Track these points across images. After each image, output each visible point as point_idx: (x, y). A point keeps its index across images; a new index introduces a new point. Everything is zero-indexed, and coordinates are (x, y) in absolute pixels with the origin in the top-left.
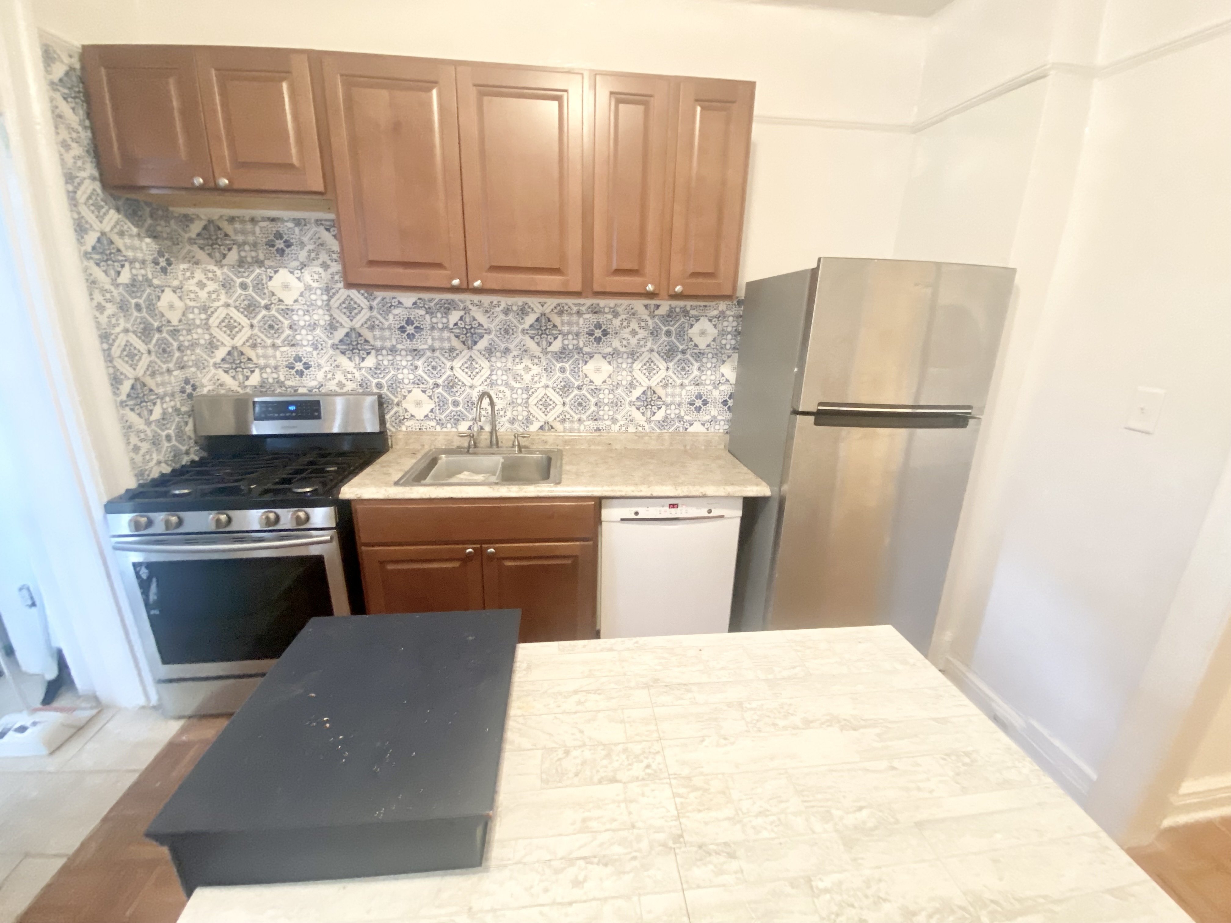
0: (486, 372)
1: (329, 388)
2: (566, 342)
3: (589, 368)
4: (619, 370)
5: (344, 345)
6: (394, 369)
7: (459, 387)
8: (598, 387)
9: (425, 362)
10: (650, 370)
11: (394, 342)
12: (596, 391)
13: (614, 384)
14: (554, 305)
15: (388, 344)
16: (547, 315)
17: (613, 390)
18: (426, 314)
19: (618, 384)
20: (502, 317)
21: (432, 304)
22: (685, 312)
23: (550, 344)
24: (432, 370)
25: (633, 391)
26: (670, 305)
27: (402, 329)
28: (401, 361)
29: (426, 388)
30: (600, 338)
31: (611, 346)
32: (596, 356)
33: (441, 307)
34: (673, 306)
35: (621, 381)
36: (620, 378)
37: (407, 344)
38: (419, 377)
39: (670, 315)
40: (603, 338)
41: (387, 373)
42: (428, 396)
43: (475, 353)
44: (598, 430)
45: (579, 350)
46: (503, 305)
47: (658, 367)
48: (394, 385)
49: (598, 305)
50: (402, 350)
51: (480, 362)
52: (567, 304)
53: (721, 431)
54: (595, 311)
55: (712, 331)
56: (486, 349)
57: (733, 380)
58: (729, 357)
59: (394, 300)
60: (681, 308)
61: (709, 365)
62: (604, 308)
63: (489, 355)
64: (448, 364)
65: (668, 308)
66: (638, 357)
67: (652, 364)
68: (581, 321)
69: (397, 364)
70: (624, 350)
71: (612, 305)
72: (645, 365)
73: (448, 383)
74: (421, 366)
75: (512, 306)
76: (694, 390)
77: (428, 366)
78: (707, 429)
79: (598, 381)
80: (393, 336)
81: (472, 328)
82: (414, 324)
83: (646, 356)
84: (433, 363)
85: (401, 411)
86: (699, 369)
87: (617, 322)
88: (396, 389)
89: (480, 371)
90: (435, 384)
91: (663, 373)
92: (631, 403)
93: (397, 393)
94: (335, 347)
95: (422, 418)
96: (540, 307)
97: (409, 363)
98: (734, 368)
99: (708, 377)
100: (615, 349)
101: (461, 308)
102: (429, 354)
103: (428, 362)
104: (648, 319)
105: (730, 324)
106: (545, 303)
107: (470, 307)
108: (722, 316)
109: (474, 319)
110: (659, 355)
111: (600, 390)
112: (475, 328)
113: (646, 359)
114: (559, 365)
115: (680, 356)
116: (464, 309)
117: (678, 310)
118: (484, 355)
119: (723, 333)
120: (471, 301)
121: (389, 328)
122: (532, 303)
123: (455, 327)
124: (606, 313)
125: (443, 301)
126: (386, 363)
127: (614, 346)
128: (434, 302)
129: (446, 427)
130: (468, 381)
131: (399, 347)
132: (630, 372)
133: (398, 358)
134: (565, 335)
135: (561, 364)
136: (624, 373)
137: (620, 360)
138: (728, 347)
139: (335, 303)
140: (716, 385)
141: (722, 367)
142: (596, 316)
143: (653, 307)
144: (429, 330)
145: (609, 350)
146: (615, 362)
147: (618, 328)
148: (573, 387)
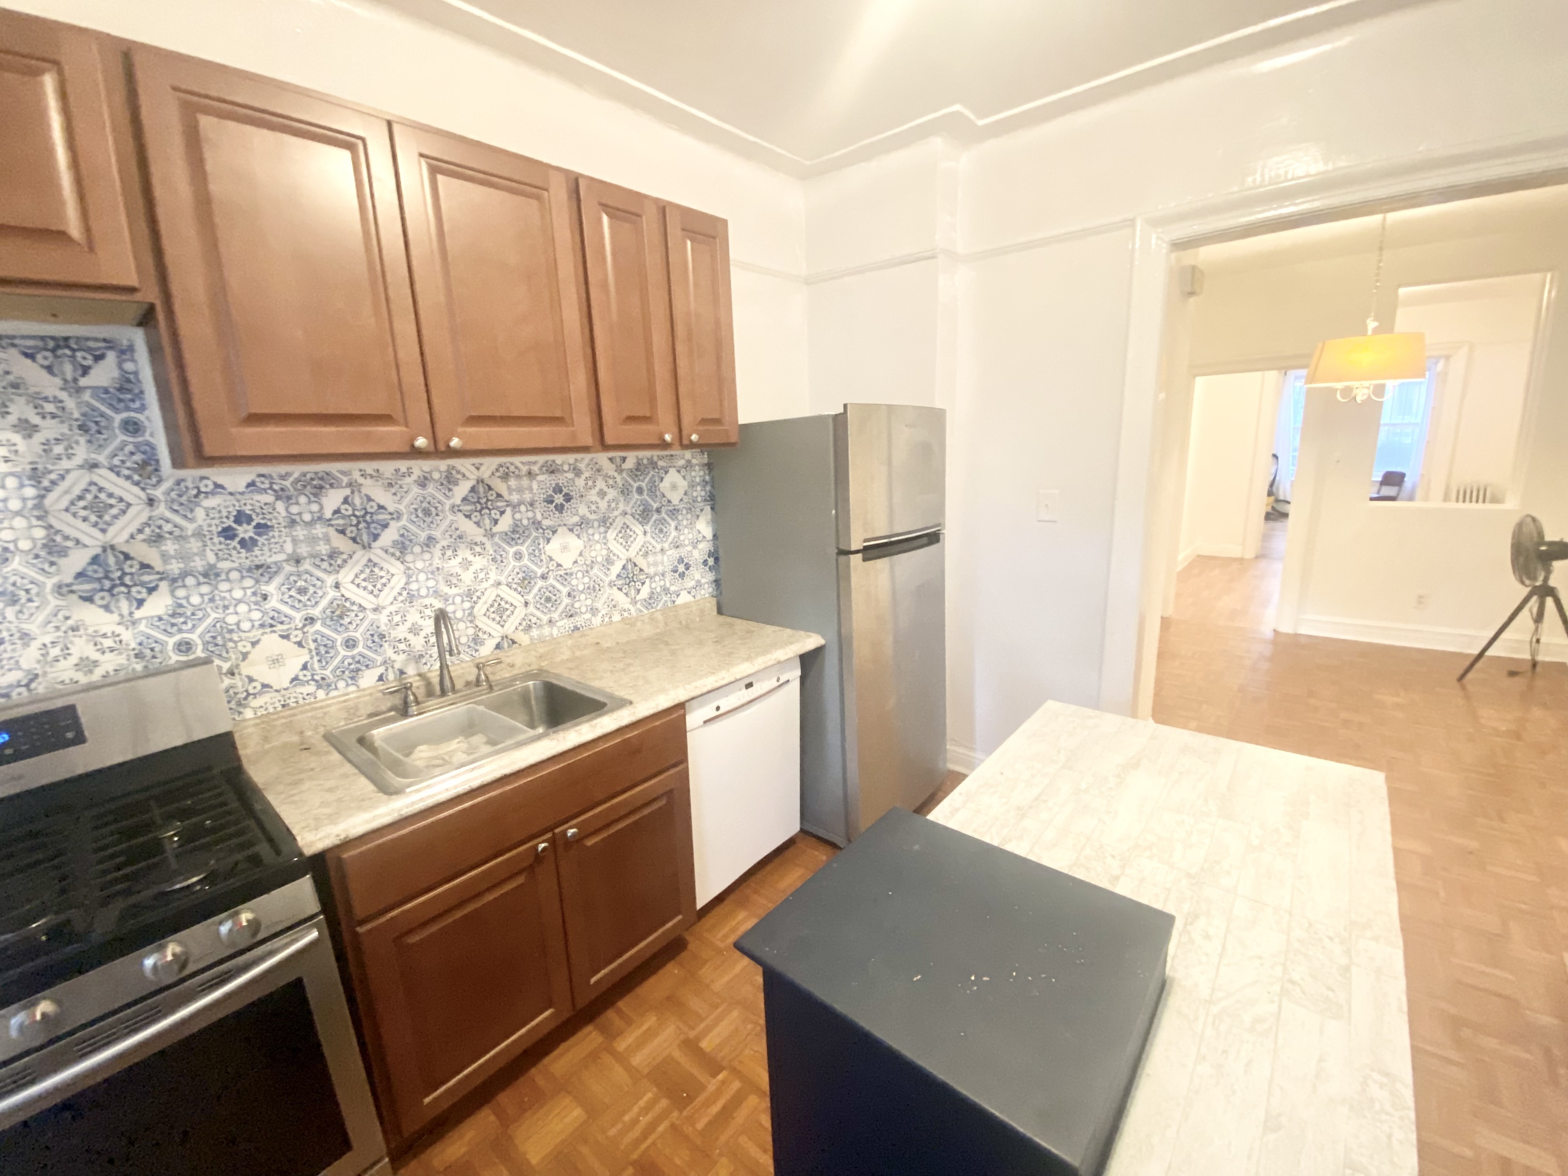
0: (399, 581)
1: (54, 678)
2: (518, 516)
3: (553, 548)
4: (591, 543)
5: (88, 582)
6: (217, 608)
7: (353, 614)
8: (568, 571)
9: (283, 584)
10: (626, 538)
11: (212, 558)
12: (565, 577)
13: (588, 562)
14: (494, 467)
15: (198, 564)
16: (487, 481)
17: (587, 572)
18: (277, 500)
19: (592, 562)
20: (416, 490)
21: (287, 483)
22: (653, 464)
23: (496, 522)
24: (298, 596)
25: (612, 568)
26: (637, 457)
27: (228, 533)
28: (230, 591)
29: (288, 630)
30: (562, 506)
31: (577, 514)
32: (560, 530)
33: (305, 486)
34: (640, 457)
35: (596, 557)
36: (593, 554)
37: (242, 558)
38: (272, 614)
39: (639, 469)
40: (567, 505)
41: (200, 619)
42: (295, 643)
43: (376, 553)
44: (576, 628)
45: (537, 525)
46: (417, 473)
47: (635, 532)
48: (219, 638)
49: (554, 461)
50: (230, 570)
51: (385, 565)
52: (512, 464)
53: (707, 595)
54: (552, 470)
55: (683, 484)
56: (395, 543)
57: (709, 536)
58: (702, 510)
59: (205, 482)
60: (648, 459)
61: (685, 522)
62: (562, 465)
63: (401, 552)
64: (330, 580)
65: (635, 461)
66: (611, 524)
67: (628, 531)
68: (535, 485)
69: (224, 598)
70: (593, 517)
71: (571, 461)
72: (620, 532)
73: (333, 612)
74: (274, 592)
75: (430, 472)
76: (673, 554)
77: (289, 589)
78: (694, 597)
79: (567, 564)
80: (208, 549)
81: (366, 513)
82: (252, 520)
83: (619, 522)
84: (301, 583)
85: (240, 684)
86: (676, 528)
87: (580, 482)
88: (224, 645)
89: (389, 580)
90: (306, 619)
91: (640, 540)
92: (611, 584)
93: (227, 652)
94: (65, 590)
95: (286, 684)
96: (475, 471)
97: (249, 592)
98: (708, 523)
99: (687, 536)
100: (582, 517)
101: (344, 485)
102: (288, 568)
103: (290, 583)
104: (616, 475)
105: (698, 474)
106: (481, 464)
107: (361, 480)
108: (689, 465)
109: (369, 499)
110: (634, 517)
111: (571, 574)
112: (372, 513)
113: (621, 525)
114: (512, 551)
115: (656, 516)
116: (350, 485)
117: (645, 462)
118: (393, 555)
119: (692, 485)
120: (361, 470)
121: (199, 534)
122: (462, 465)
123: (336, 516)
124: (566, 472)
125: (308, 476)
126: (195, 600)
127: (581, 512)
128: (291, 479)
129: (336, 688)
130: (368, 601)
131: (224, 565)
132: (605, 544)
133: (224, 586)
134: (515, 507)
135: (514, 549)
136: (598, 546)
137: (591, 531)
138: (699, 499)
139: (56, 500)
140: (695, 545)
141: (697, 522)
142: (553, 476)
143: (618, 460)
144: (285, 527)
145: (576, 519)
146: (585, 534)
147: (582, 490)
148: (536, 577)
